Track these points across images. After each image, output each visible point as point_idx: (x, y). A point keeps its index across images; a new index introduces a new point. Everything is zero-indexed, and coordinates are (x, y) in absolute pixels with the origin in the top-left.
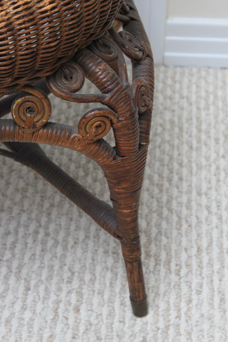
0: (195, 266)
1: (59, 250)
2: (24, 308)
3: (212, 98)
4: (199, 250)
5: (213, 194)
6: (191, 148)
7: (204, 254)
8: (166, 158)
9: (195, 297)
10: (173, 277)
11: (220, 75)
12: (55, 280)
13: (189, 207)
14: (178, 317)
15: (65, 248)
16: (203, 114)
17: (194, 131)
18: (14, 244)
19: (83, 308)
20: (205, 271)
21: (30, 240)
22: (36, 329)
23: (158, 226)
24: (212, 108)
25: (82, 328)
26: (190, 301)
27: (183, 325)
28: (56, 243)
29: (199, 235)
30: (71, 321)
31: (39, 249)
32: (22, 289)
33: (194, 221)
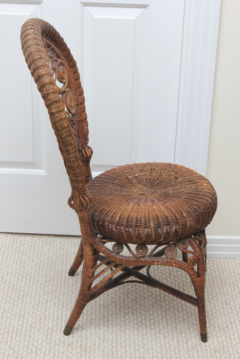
0: (230, 327)
1: (173, 324)
2: (165, 343)
3: (224, 270)
4: (231, 322)
5: (232, 304)
6: (219, 288)
7: (233, 324)
8: (210, 292)
9: (232, 337)
10: (223, 332)
11: (226, 260)
12: (175, 334)
13: (223, 308)
14: (227, 343)
15: (176, 324)
16: (222, 276)
17: (220, 282)
18: (154, 323)
19: (189, 342)
20: (235, 329)
21: (161, 321)
22: (172, 349)
23: (212, 315)
24: (225, 274)
25: (190, 348)
26: (231, 338)
27: (230, 346)
28: (172, 322)
29: (229, 318)
30: (185, 346)
31: (165, 324)
32: (162, 337)
33: (226, 313)
